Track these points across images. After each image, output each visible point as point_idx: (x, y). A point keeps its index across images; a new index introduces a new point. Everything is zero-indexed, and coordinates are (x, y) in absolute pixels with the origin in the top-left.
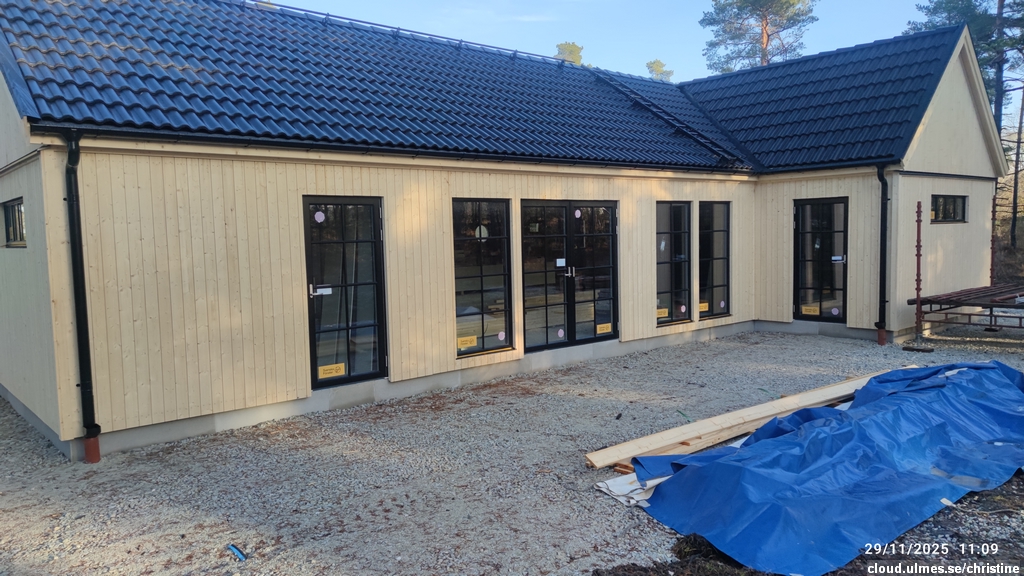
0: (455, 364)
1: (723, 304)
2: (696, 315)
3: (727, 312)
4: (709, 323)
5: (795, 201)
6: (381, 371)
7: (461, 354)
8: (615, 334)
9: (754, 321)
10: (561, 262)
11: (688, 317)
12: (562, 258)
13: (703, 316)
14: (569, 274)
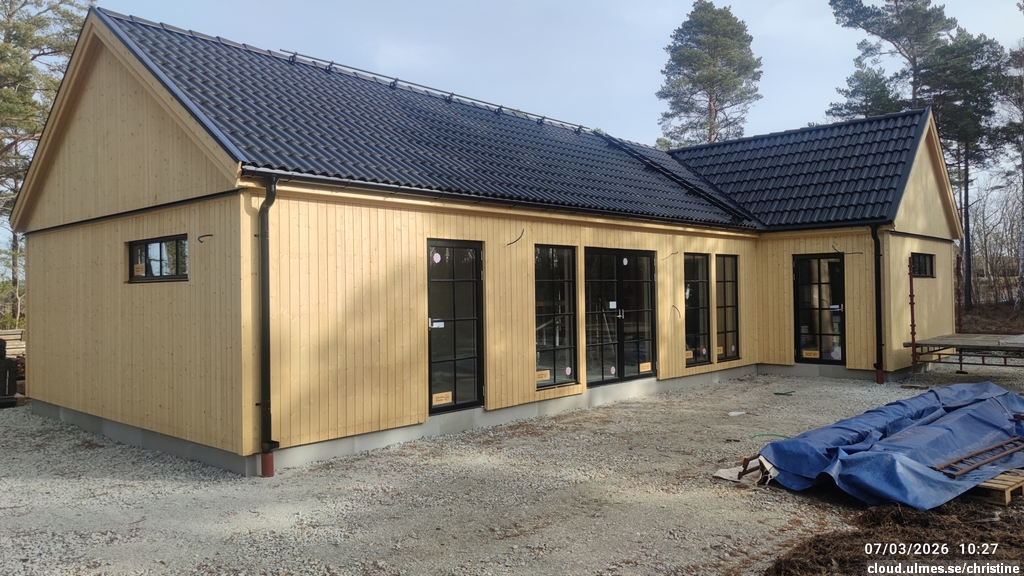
0: (535, 395)
1: (733, 348)
2: (715, 358)
3: (737, 356)
4: (726, 365)
5: (794, 256)
6: (480, 401)
7: (541, 387)
8: (654, 373)
9: (757, 364)
10: (613, 305)
11: (708, 361)
12: (613, 300)
13: (721, 359)
14: (619, 316)
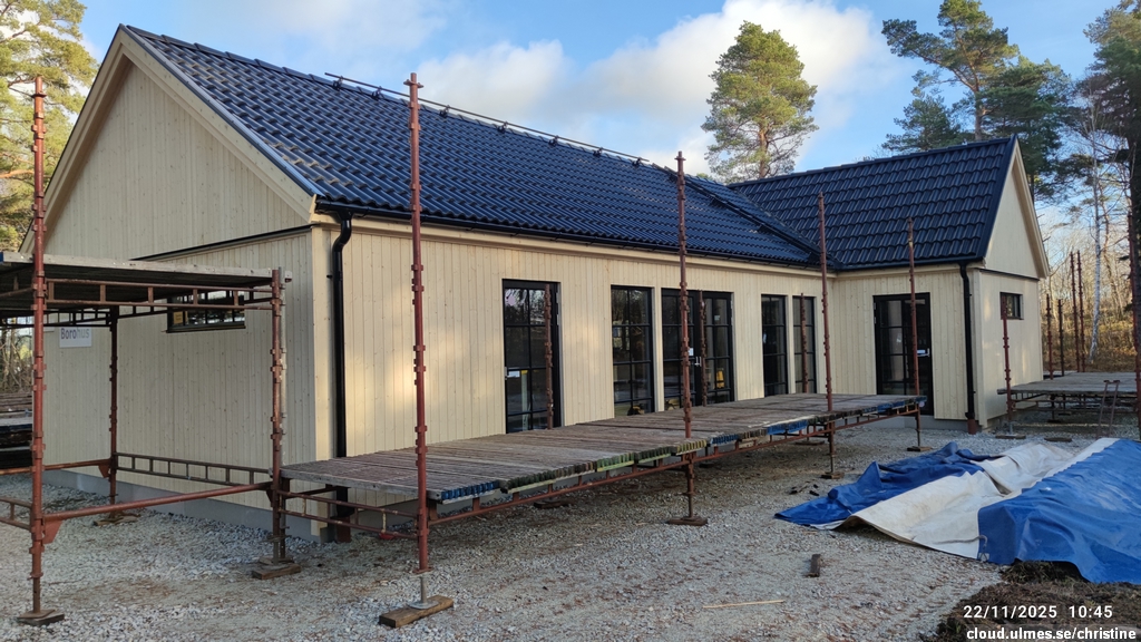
5: (874, 297)
14: (697, 364)
